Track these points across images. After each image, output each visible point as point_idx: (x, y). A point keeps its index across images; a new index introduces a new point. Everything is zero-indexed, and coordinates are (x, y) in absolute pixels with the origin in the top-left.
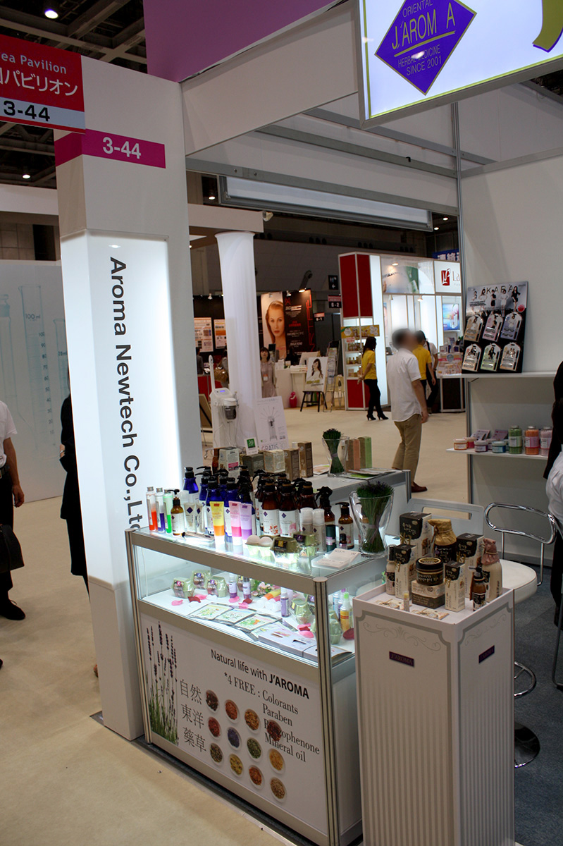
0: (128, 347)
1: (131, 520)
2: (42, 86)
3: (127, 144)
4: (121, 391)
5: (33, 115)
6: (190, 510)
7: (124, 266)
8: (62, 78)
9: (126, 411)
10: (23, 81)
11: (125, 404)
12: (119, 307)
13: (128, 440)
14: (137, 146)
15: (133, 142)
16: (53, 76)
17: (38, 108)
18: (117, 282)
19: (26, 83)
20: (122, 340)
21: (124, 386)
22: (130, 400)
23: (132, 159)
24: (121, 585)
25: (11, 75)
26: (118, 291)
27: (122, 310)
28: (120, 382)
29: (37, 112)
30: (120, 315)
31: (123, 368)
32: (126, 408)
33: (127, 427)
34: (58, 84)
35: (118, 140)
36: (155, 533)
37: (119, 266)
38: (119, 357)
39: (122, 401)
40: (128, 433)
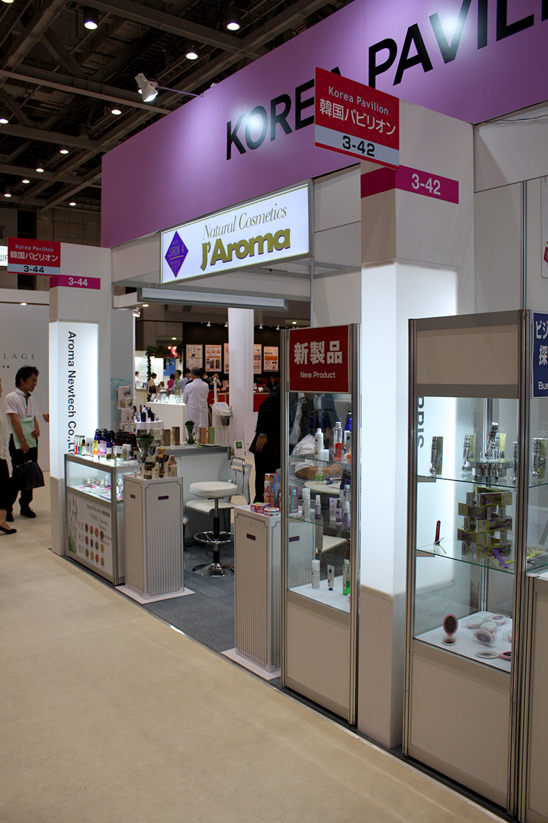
0: (74, 372)
1: (70, 451)
2: (42, 258)
3: (81, 280)
4: (69, 391)
5: (37, 271)
6: (88, 445)
7: (75, 335)
8: (50, 253)
9: (71, 401)
10: (33, 257)
11: (71, 397)
12: (72, 353)
13: (72, 414)
14: (86, 280)
15: (83, 279)
16: (47, 253)
17: (39, 267)
18: (71, 343)
19: (35, 257)
20: (72, 368)
21: (71, 389)
22: (74, 396)
23: (83, 286)
24: (61, 480)
25: (28, 256)
26: (71, 347)
27: (72, 355)
28: (69, 387)
29: (38, 269)
30: (72, 357)
31: (71, 381)
32: (71, 399)
33: (71, 408)
34: (49, 256)
35: (76, 278)
36: (76, 455)
37: (72, 335)
38: (70, 376)
39: (69, 396)
40: (71, 411)
